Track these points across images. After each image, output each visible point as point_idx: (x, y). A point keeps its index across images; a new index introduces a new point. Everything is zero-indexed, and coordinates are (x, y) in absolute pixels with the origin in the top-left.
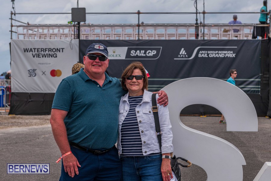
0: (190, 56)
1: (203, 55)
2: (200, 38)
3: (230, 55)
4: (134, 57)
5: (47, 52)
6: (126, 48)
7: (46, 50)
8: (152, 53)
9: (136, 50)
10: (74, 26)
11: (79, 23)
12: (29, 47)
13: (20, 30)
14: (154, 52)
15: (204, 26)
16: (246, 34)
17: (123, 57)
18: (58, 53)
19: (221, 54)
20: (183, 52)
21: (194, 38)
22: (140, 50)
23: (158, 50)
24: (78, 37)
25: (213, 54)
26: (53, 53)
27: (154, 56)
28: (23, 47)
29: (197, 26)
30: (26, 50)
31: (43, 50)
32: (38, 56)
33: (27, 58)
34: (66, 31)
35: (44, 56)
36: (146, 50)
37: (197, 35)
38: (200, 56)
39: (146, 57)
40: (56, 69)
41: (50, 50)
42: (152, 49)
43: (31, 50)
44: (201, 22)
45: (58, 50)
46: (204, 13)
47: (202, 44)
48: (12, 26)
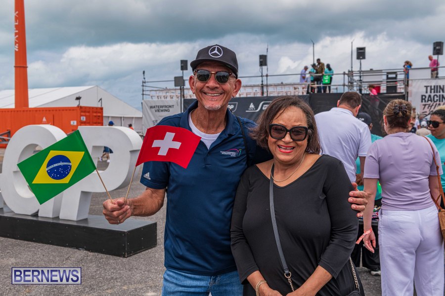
0: (256, 109)
2: (265, 95)
5: (164, 108)
8: (230, 107)
12: (153, 105)
13: (153, 93)
14: (232, 107)
15: (267, 86)
18: (170, 109)
20: (252, 106)
21: (259, 95)
23: (235, 105)
28: (150, 105)
29: (262, 86)
30: (151, 107)
31: (162, 107)
32: (159, 111)
33: (152, 112)
35: (162, 111)
37: (263, 93)
38: (264, 108)
41: (166, 106)
42: (230, 104)
43: (154, 107)
44: (265, 83)
45: (170, 106)
46: (267, 76)
47: (265, 100)
48: (143, 91)
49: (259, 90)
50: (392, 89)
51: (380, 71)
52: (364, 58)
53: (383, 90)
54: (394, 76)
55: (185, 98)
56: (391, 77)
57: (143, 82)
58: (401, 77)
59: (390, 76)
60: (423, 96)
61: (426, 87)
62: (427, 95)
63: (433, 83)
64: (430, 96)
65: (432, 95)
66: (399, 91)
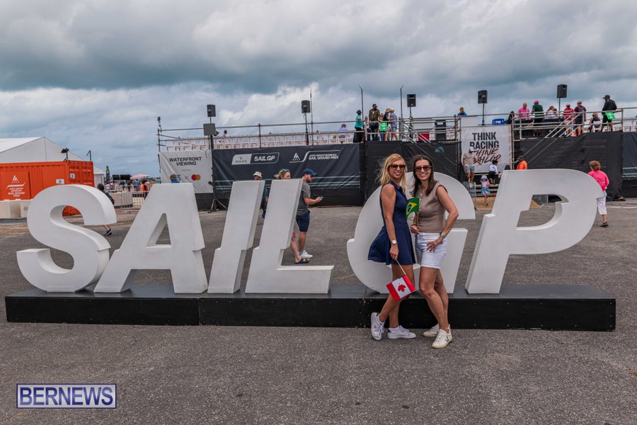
0: (302, 159)
1: (312, 158)
2: (310, 144)
3: (335, 157)
4: (257, 162)
5: (188, 161)
6: (250, 155)
7: (187, 159)
8: (271, 158)
9: (259, 156)
10: (208, 138)
11: (211, 137)
12: (174, 157)
13: (168, 144)
14: (273, 158)
15: (312, 134)
16: (349, 139)
17: (249, 163)
18: (197, 161)
19: (327, 157)
20: (296, 156)
21: (304, 144)
22: (262, 156)
23: (276, 155)
24: (212, 147)
25: (320, 157)
26: (192, 161)
27: (273, 160)
28: (169, 157)
29: (307, 134)
30: (171, 160)
31: (184, 159)
32: (181, 164)
33: (171, 164)
34: (202, 143)
35: (186, 164)
36: (267, 156)
37: (308, 142)
38: (310, 159)
39: (267, 161)
40: (196, 174)
41: (190, 159)
42: (271, 155)
43: (174, 160)
44: (310, 131)
45: (197, 159)
46: (312, 123)
47: (312, 150)
48: (159, 141)
49: (304, 139)
50: (441, 136)
51: (430, 119)
52: (415, 105)
53: (432, 137)
54: (442, 123)
55: (215, 149)
56: (441, 125)
57: (159, 131)
58: (450, 124)
59: (439, 124)
60: (471, 143)
61: (474, 134)
62: (475, 142)
63: (480, 130)
64: (478, 143)
65: (480, 142)
66: (448, 138)
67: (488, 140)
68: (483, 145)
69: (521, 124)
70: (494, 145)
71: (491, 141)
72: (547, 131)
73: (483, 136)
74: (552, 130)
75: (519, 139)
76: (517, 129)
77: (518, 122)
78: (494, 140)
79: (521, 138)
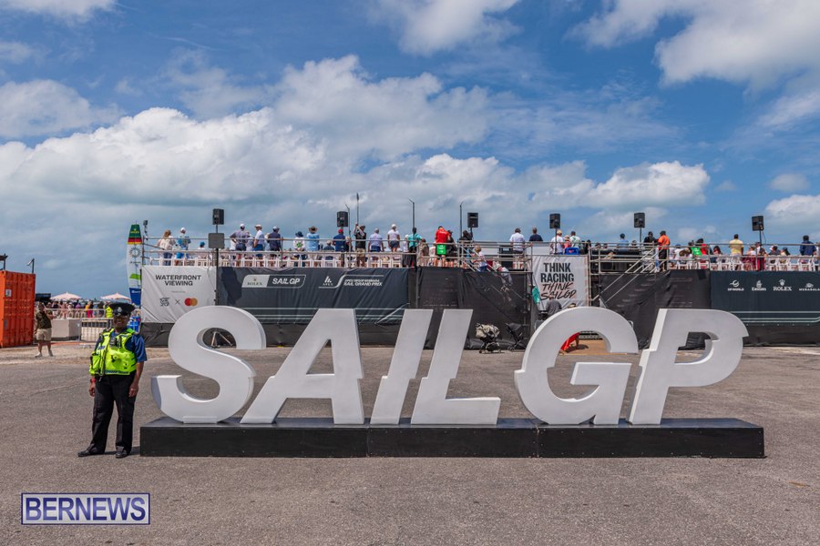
1: (349, 283)
3: (377, 283)
4: (276, 285)
5: (182, 280)
6: (268, 277)
7: (180, 277)
8: (296, 281)
9: (278, 278)
10: (213, 253)
11: (217, 250)
12: (162, 274)
14: (298, 280)
17: (265, 286)
18: (194, 281)
19: (368, 283)
20: (328, 280)
22: (283, 278)
23: (302, 278)
24: (217, 264)
25: (359, 283)
26: (188, 280)
27: (298, 284)
28: (155, 274)
30: (158, 277)
31: (177, 277)
32: (172, 283)
33: (159, 286)
35: (178, 283)
36: (289, 278)
38: (345, 284)
39: (289, 285)
40: (191, 298)
41: (185, 277)
42: (295, 278)
43: (164, 277)
45: (194, 277)
47: (348, 273)
48: (144, 252)
51: (494, 243)
52: (476, 226)
55: (220, 265)
56: (506, 251)
57: (145, 238)
60: (542, 274)
61: (546, 264)
62: (547, 274)
63: (553, 260)
64: (550, 275)
65: (552, 273)
66: (516, 268)
67: (562, 272)
68: (556, 278)
69: (599, 255)
70: (568, 278)
71: (565, 273)
72: (628, 265)
73: (556, 267)
74: (633, 264)
75: (597, 272)
76: (596, 261)
77: (596, 252)
78: (568, 273)
79: (600, 272)
